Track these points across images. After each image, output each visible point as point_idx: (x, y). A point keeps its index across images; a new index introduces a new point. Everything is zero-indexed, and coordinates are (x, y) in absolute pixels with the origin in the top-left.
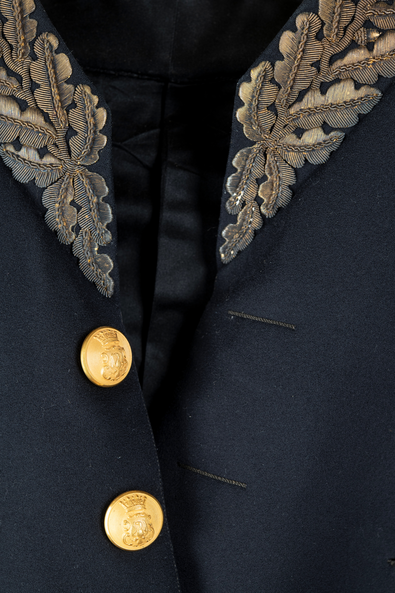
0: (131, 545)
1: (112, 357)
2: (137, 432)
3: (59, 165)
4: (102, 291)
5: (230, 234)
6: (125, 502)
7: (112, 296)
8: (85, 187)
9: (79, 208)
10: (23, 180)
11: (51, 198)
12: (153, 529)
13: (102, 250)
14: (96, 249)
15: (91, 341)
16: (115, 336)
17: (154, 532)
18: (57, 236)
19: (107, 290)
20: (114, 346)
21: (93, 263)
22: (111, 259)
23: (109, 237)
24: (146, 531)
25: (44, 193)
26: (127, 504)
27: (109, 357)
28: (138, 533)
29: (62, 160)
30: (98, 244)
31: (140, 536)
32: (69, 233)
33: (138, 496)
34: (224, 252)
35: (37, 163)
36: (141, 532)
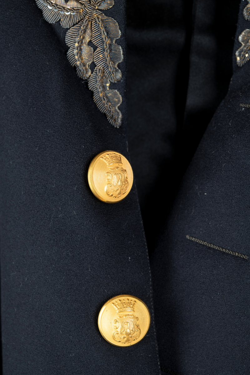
0: (120, 342)
1: (115, 176)
2: (133, 244)
3: (80, 9)
4: (111, 121)
5: (245, 38)
6: (116, 303)
7: (120, 127)
8: (101, 30)
9: (95, 48)
10: (51, 21)
11: (72, 37)
12: (140, 330)
13: (113, 86)
14: (108, 85)
15: (98, 162)
16: (119, 159)
17: (140, 333)
18: (76, 71)
19: (115, 121)
20: (117, 168)
21: (104, 96)
22: (120, 94)
23: (119, 75)
24: (133, 331)
25: (67, 33)
26: (118, 306)
27: (112, 176)
28: (126, 332)
29: (83, 4)
30: (110, 81)
31: (128, 334)
32: (86, 69)
33: (128, 300)
34: (240, 55)
35: (63, 7)
36: (128, 331)
